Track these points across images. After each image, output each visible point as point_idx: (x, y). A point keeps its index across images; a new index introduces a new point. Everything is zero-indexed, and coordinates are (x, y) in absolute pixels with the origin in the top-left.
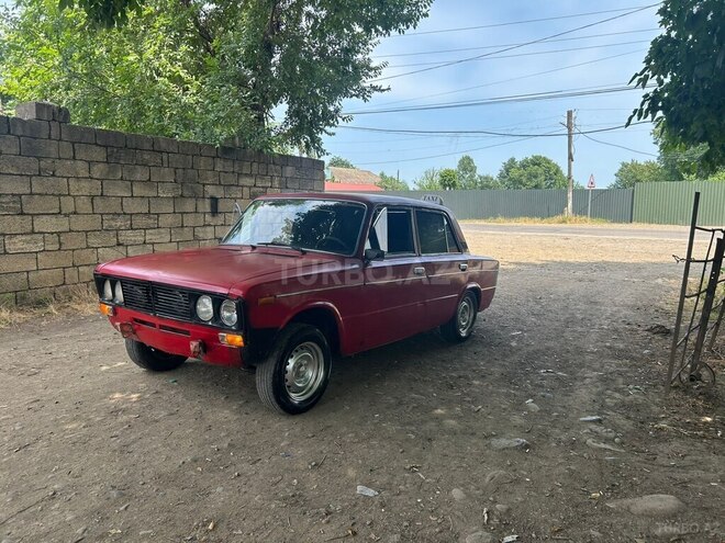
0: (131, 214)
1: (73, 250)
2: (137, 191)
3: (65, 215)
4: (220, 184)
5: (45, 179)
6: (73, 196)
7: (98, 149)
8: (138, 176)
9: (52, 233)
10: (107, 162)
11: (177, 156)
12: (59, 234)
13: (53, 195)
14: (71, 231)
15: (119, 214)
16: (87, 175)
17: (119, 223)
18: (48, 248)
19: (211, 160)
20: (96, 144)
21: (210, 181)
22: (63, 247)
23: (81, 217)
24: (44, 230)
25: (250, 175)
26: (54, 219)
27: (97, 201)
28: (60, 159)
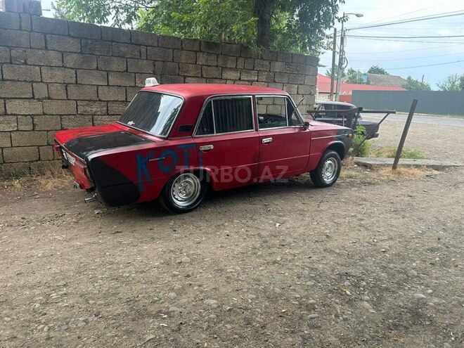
0: (108, 101)
1: (48, 131)
2: (113, 80)
3: (39, 100)
4: (202, 77)
5: (16, 67)
6: (47, 84)
7: (72, 41)
8: (114, 67)
9: (26, 116)
10: (81, 53)
11: (156, 49)
12: (32, 116)
13: (25, 81)
14: (44, 114)
15: (95, 101)
16: (60, 64)
17: (95, 108)
18: (21, 128)
19: (192, 55)
20: (69, 35)
21: (192, 74)
22: (37, 128)
23: (54, 103)
24: (17, 113)
25: (236, 69)
26: (27, 103)
27: (71, 88)
28: (31, 48)
